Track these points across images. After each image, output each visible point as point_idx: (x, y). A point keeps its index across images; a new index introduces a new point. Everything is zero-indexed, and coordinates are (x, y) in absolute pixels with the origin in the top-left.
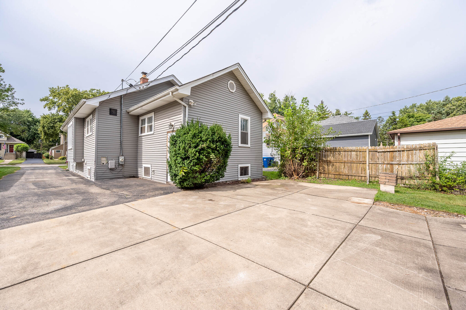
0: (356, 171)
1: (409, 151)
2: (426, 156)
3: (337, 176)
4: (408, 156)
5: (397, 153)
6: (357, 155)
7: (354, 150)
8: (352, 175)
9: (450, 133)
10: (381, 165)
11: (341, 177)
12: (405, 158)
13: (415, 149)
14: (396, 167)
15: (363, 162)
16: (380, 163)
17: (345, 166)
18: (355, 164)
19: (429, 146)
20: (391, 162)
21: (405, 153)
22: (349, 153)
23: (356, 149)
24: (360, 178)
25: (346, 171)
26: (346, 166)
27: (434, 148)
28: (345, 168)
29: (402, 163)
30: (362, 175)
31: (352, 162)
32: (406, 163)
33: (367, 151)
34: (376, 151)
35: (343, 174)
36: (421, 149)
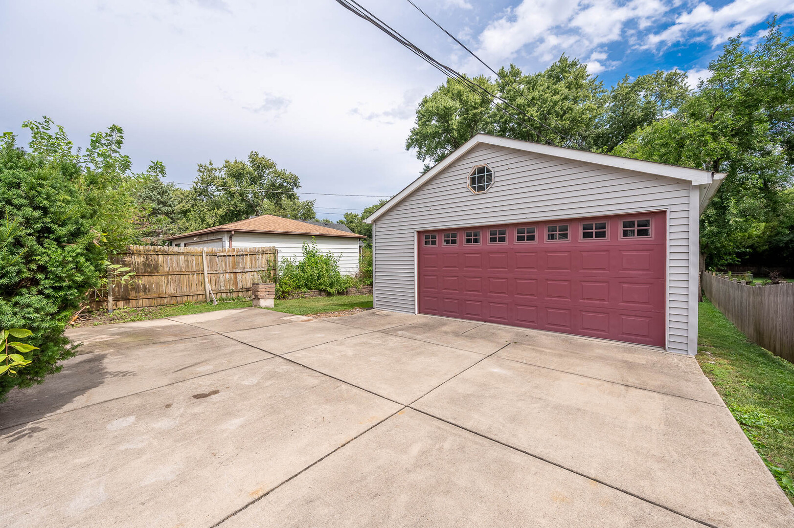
0: (188, 288)
1: (252, 255)
2: (268, 261)
3: (154, 301)
4: (251, 261)
5: (240, 258)
6: (187, 261)
7: (183, 253)
8: (183, 294)
9: (284, 237)
10: (222, 275)
11: (165, 301)
12: (249, 264)
13: (257, 253)
14: (239, 276)
15: (197, 273)
16: (222, 272)
17: (168, 280)
18: (185, 276)
19: (270, 250)
20: (234, 271)
21: (248, 258)
22: (174, 257)
23: (185, 251)
24: (195, 297)
25: (171, 290)
26: (171, 281)
27: (275, 252)
28: (169, 284)
29: (246, 270)
30: (198, 293)
31: (180, 273)
32: (250, 270)
33: (204, 254)
34: (214, 255)
35: (167, 296)
36: (264, 253)
